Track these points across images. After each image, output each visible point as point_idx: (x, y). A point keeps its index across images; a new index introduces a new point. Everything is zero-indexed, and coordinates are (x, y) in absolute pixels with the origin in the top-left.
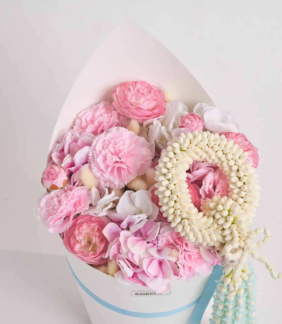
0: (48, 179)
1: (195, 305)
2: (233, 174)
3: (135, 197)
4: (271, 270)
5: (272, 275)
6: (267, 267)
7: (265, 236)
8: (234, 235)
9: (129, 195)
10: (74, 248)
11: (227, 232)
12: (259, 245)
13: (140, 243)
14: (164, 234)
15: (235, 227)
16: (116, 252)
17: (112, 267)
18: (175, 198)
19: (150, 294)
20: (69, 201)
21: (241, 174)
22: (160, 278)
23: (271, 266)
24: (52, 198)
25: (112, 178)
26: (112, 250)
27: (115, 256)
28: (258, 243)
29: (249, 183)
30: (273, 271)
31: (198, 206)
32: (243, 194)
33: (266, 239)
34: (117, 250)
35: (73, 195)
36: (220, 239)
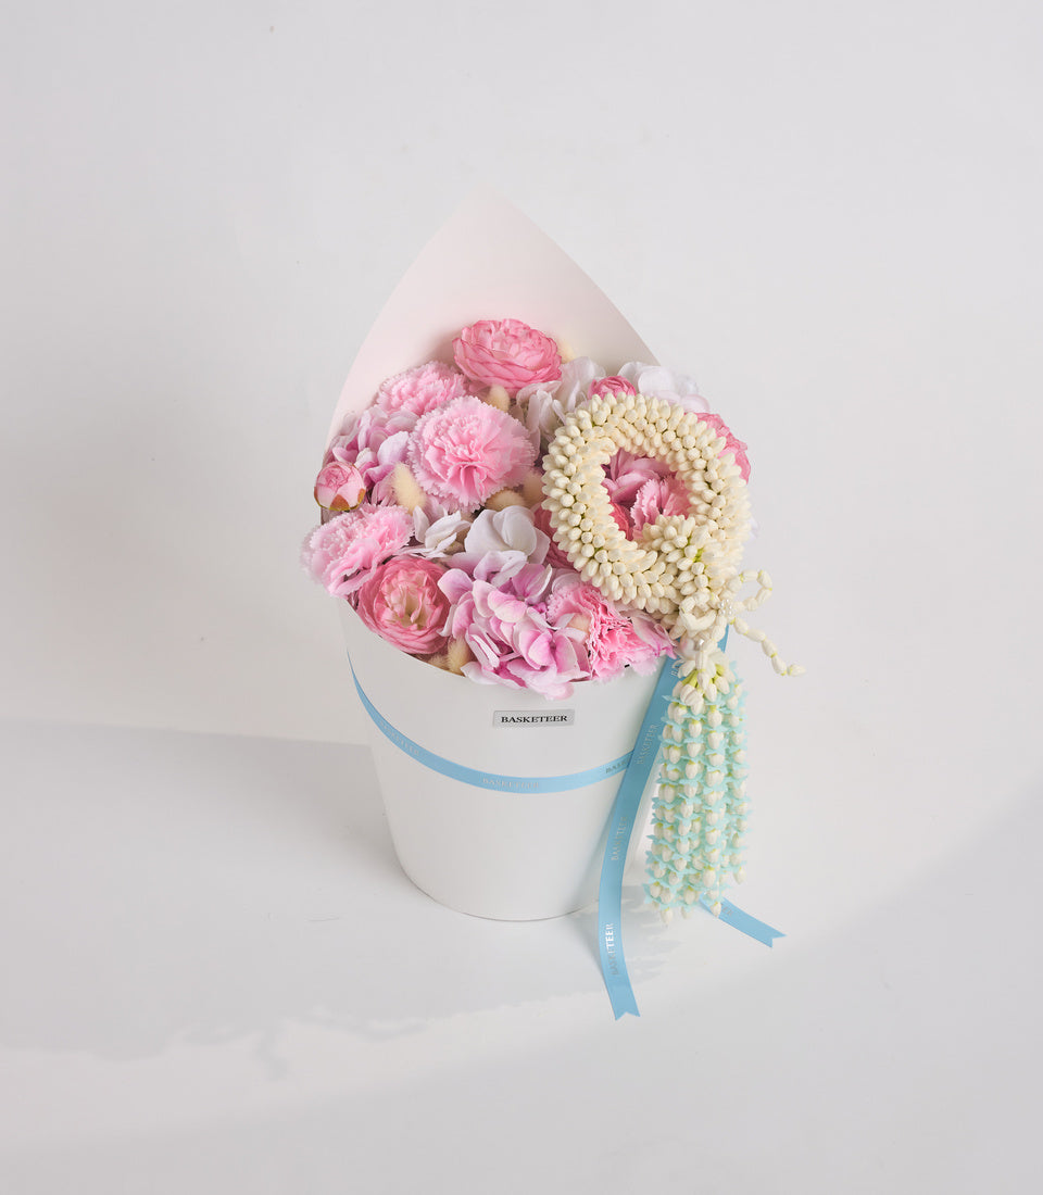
0: (328, 485)
1: (623, 771)
2: (697, 477)
3: (501, 521)
4: (772, 657)
5: (775, 665)
6: (765, 650)
7: (761, 587)
8: (699, 582)
9: (490, 520)
10: (379, 618)
11: (685, 577)
12: (749, 606)
13: (512, 603)
14: (561, 591)
15: (700, 568)
16: (464, 623)
17: (456, 653)
18: (583, 509)
19: (530, 720)
20: (370, 532)
21: (713, 474)
22: (553, 671)
23: (773, 648)
24: (335, 530)
25: (454, 491)
26: (457, 616)
27: (462, 631)
28: (746, 602)
29: (729, 490)
30: (777, 657)
31: (629, 528)
32: (716, 512)
33: (763, 592)
34: (467, 618)
35: (378, 521)
36: (672, 593)
